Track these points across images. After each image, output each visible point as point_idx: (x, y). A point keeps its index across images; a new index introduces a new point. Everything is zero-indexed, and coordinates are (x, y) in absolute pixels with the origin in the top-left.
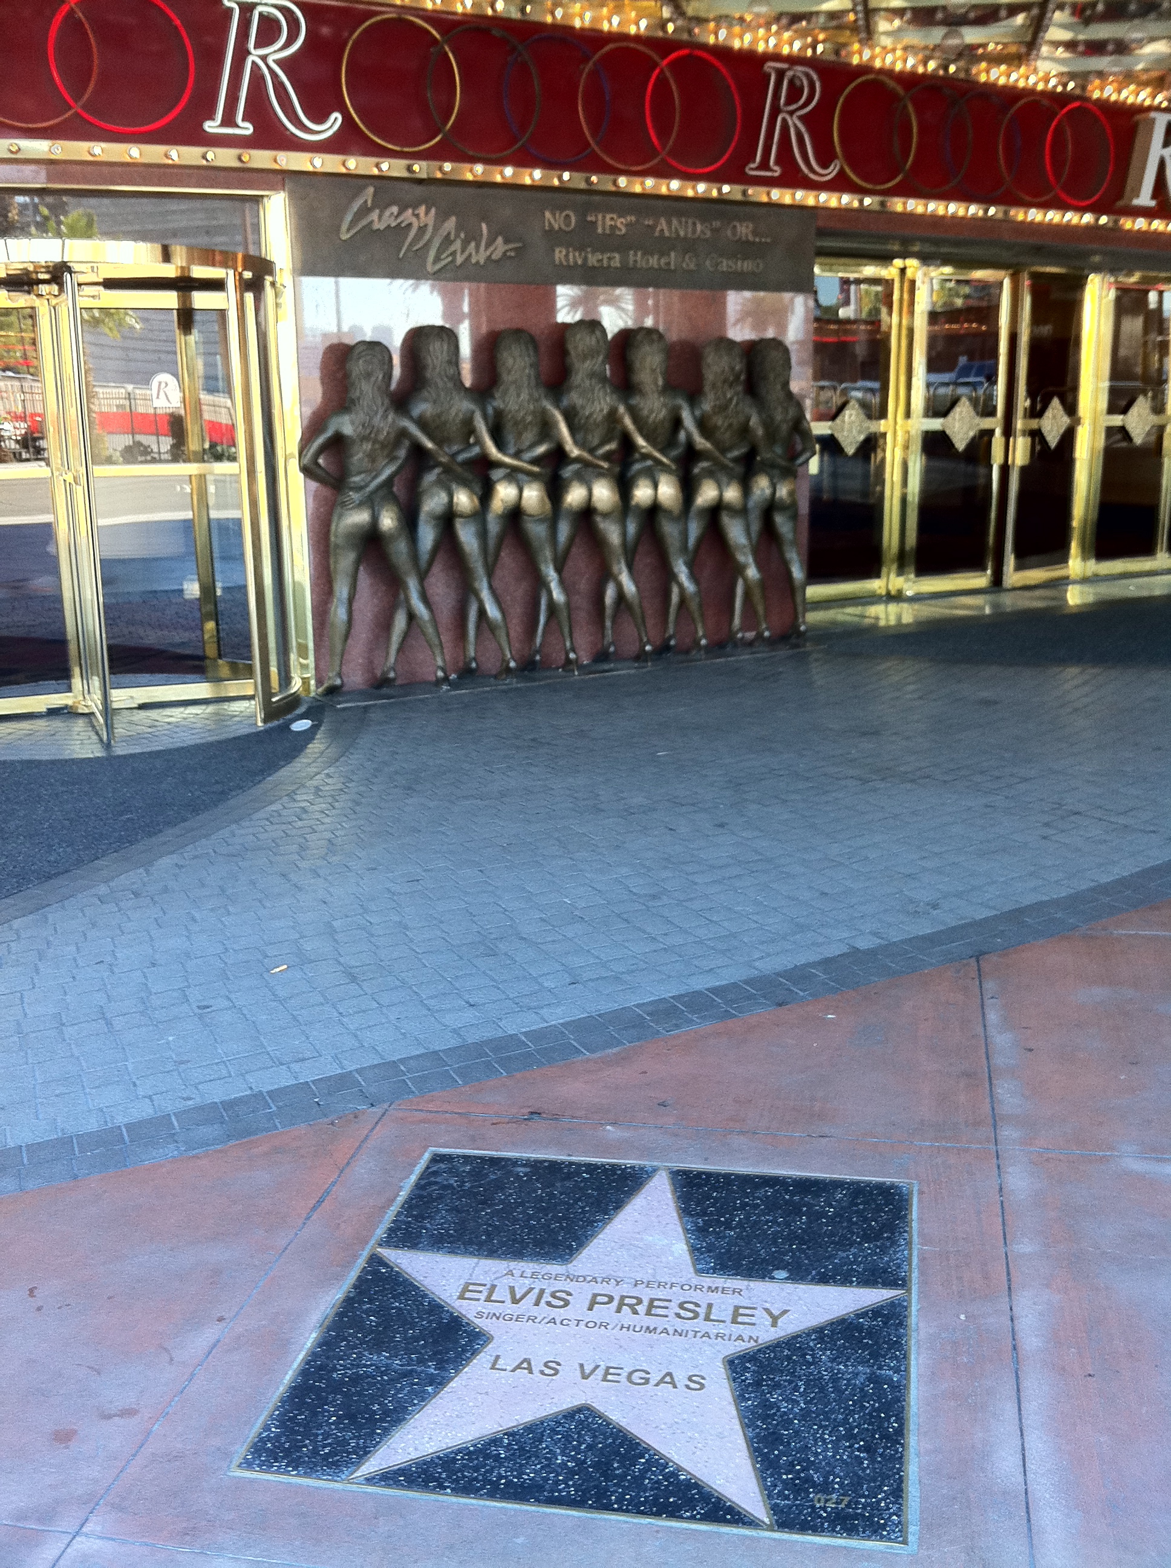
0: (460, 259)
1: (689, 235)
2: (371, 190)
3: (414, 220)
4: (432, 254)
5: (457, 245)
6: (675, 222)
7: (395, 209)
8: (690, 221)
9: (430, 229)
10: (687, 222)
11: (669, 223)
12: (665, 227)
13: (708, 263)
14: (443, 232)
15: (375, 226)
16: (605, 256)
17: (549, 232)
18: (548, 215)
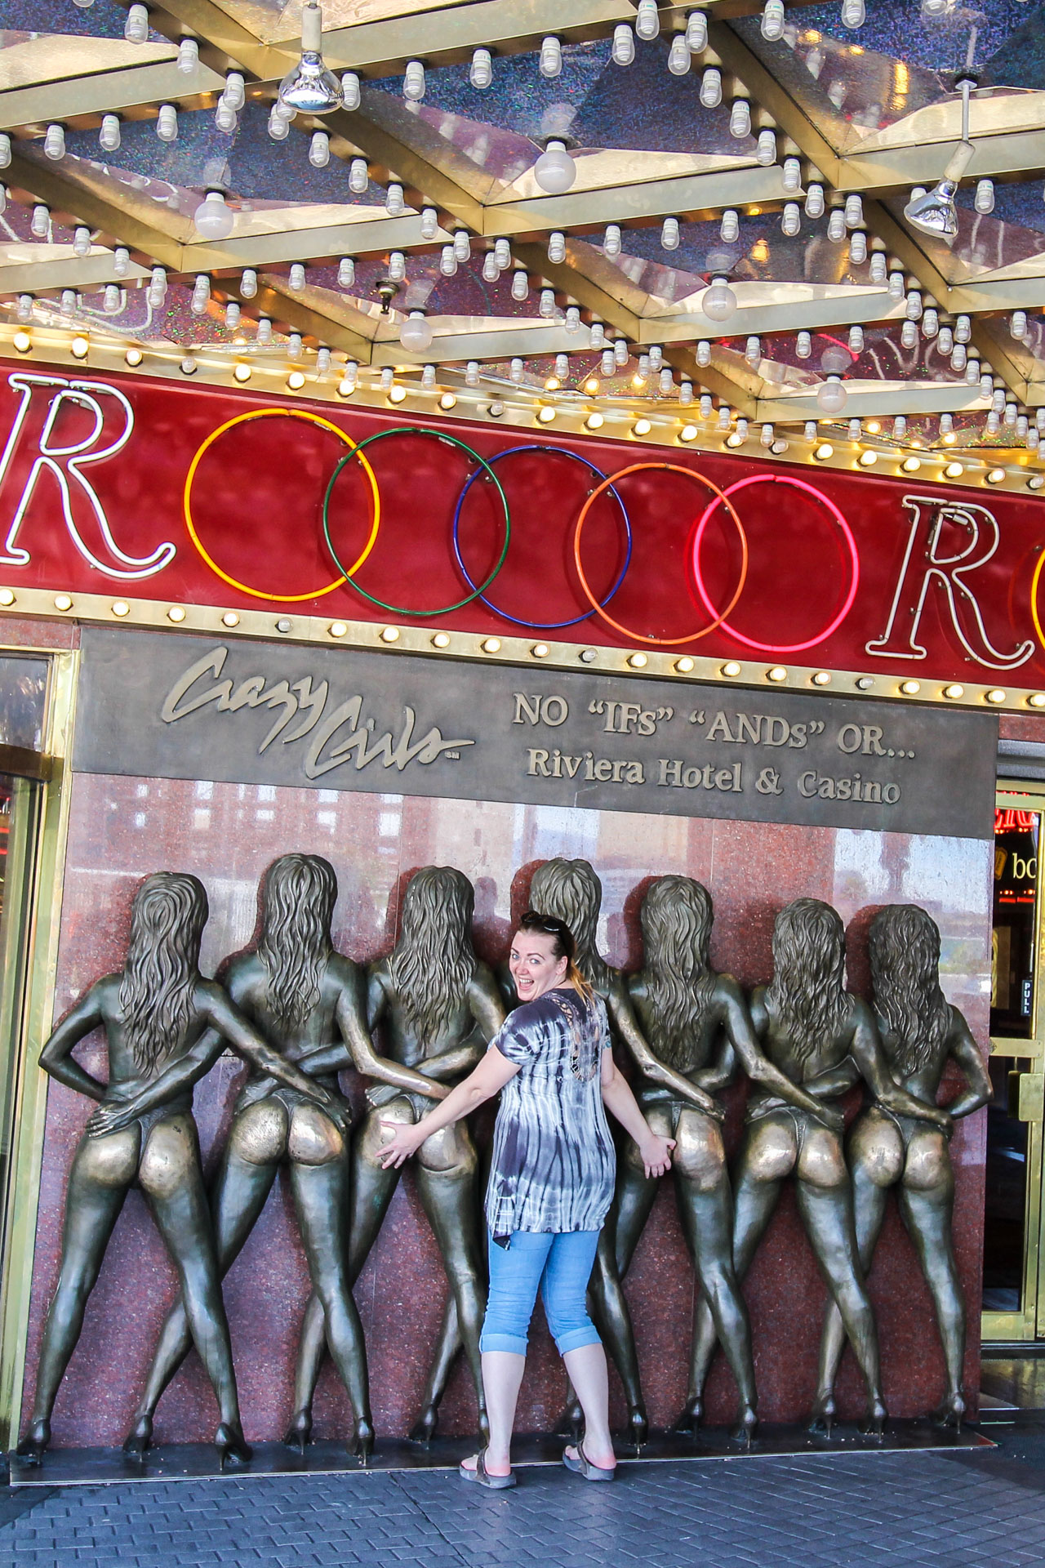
0: (361, 760)
1: (769, 741)
2: (222, 652)
3: (291, 700)
4: (315, 749)
5: (360, 738)
6: (743, 719)
7: (259, 682)
8: (770, 720)
9: (315, 712)
10: (764, 720)
11: (732, 721)
12: (724, 726)
13: (800, 784)
14: (336, 719)
15: (223, 704)
16: (617, 766)
17: (521, 726)
18: (521, 700)
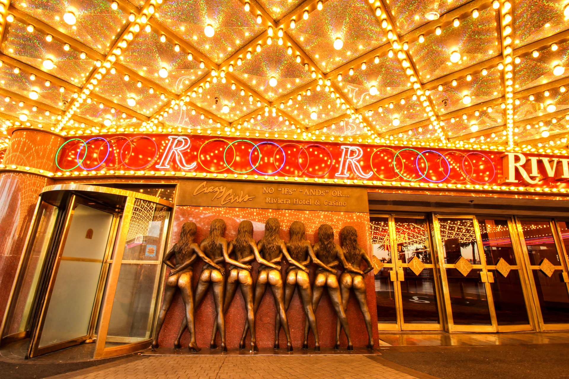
0: (232, 201)
1: (317, 194)
2: (206, 182)
3: (218, 190)
4: (223, 199)
5: (232, 197)
7: (213, 187)
8: (317, 190)
9: (223, 193)
11: (309, 191)
12: (307, 192)
14: (228, 193)
15: (205, 192)
16: (285, 200)
17: (264, 193)
18: (265, 189)
